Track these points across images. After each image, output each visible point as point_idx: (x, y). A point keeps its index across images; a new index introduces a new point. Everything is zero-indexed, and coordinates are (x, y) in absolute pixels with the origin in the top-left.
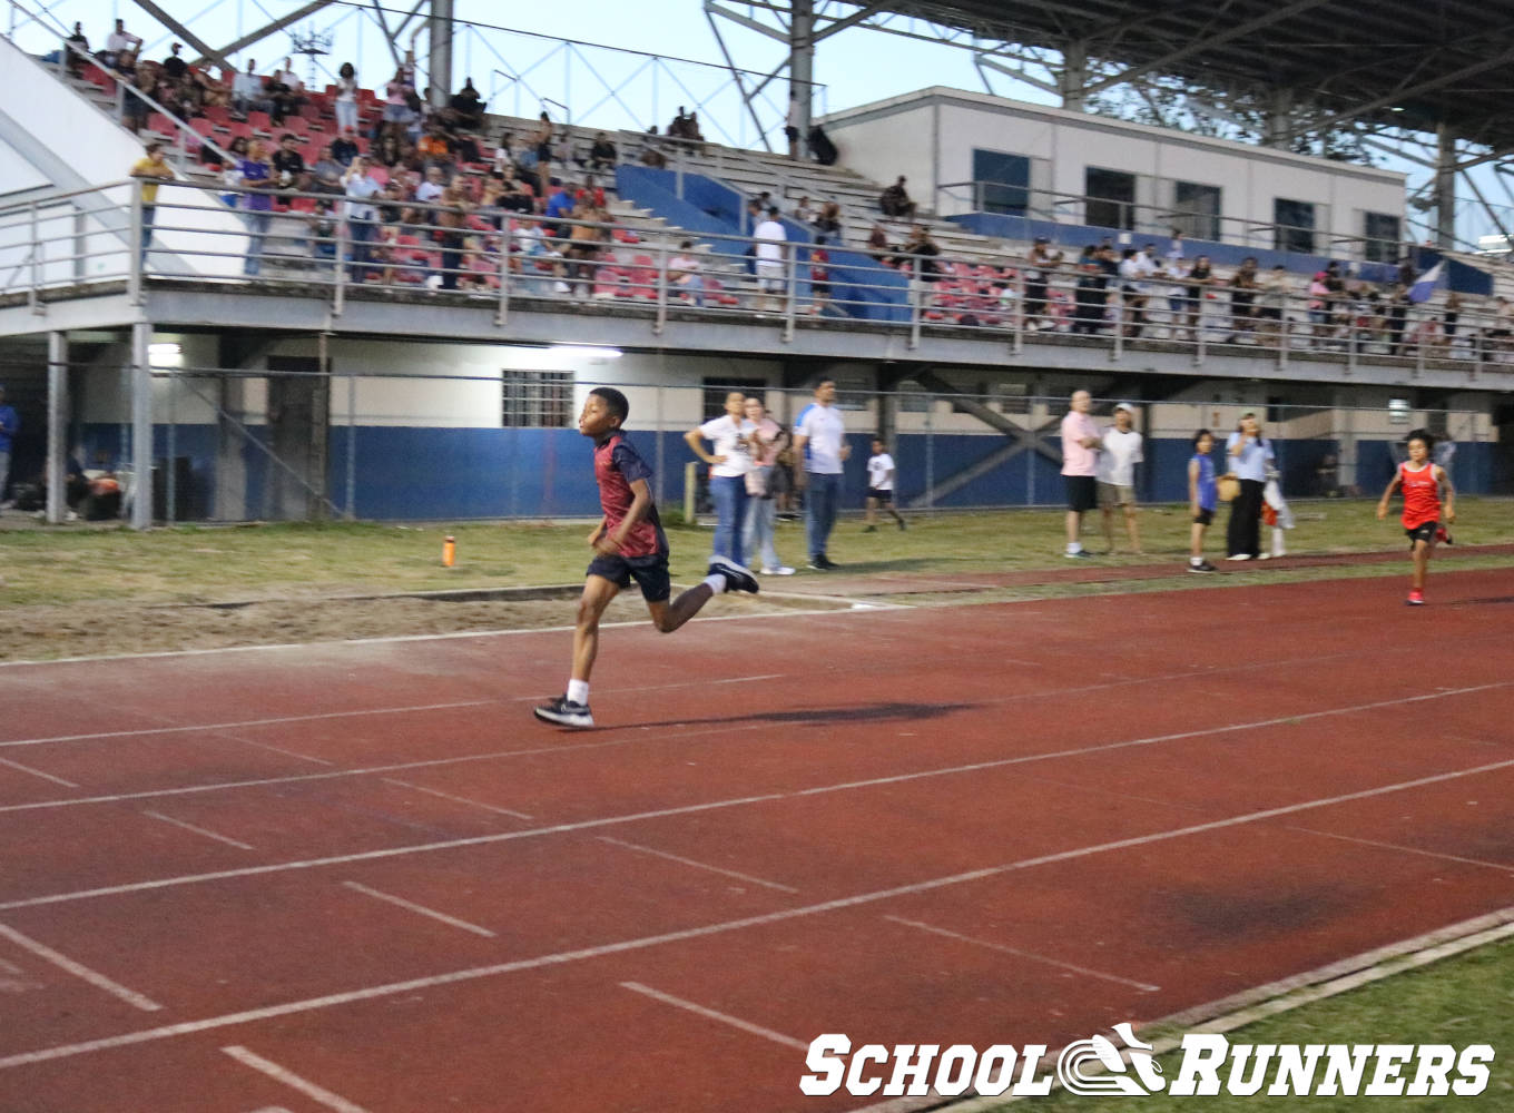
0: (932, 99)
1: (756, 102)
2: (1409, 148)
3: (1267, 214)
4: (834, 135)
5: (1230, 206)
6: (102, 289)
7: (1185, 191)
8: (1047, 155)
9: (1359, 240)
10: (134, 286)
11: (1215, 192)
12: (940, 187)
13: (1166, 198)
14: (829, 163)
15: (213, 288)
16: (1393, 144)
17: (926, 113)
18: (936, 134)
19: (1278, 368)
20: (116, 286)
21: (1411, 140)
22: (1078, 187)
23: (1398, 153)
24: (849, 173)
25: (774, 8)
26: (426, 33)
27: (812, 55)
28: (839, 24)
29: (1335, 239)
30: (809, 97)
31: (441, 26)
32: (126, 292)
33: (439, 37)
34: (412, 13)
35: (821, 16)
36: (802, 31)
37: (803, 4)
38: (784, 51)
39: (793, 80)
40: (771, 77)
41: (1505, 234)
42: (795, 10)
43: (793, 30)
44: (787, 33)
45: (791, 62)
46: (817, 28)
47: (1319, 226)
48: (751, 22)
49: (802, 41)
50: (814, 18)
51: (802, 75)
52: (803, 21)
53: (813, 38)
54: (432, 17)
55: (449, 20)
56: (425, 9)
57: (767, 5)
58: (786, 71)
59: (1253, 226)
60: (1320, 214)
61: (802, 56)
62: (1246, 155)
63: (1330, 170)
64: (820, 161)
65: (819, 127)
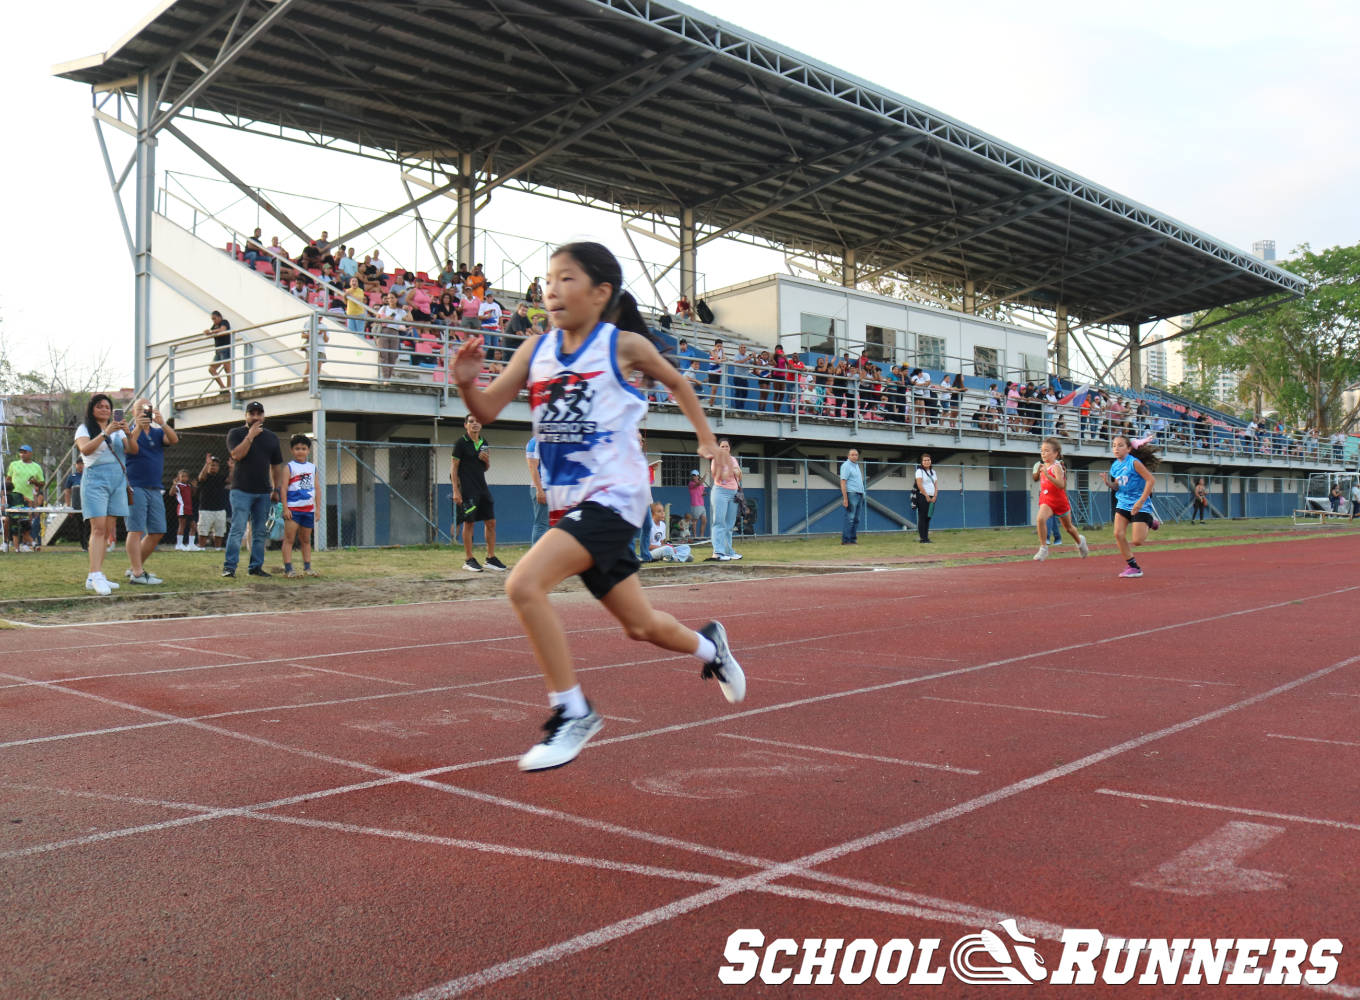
0: (773, 281)
1: (657, 285)
2: (1039, 318)
3: (971, 355)
4: (711, 306)
5: (951, 349)
6: (287, 388)
7: (923, 340)
8: (844, 317)
9: (1024, 371)
10: (314, 385)
11: (943, 341)
12: (781, 337)
13: (913, 344)
14: (709, 322)
15: (364, 387)
16: (1029, 316)
17: (773, 289)
18: (779, 304)
20: (300, 386)
21: (1041, 313)
22: (862, 337)
23: (1033, 322)
24: (722, 328)
25: (669, 225)
26: (455, 236)
27: (694, 255)
28: (710, 236)
29: (1009, 370)
30: (694, 281)
31: (466, 231)
32: (307, 389)
33: (466, 239)
34: (447, 223)
35: (700, 231)
36: (688, 240)
37: (688, 223)
38: (677, 252)
39: (682, 270)
40: (670, 268)
41: (1095, 370)
42: (683, 227)
43: (682, 239)
44: (678, 241)
45: (682, 259)
46: (698, 239)
47: (1000, 362)
48: (653, 235)
49: (688, 247)
50: (695, 232)
51: (688, 266)
52: (688, 235)
53: (695, 244)
54: (460, 226)
55: (472, 228)
56: (455, 221)
57: (664, 223)
58: (678, 265)
59: (964, 362)
60: (1000, 355)
61: (688, 256)
62: (958, 319)
63: (1005, 329)
64: (704, 321)
65: (701, 300)
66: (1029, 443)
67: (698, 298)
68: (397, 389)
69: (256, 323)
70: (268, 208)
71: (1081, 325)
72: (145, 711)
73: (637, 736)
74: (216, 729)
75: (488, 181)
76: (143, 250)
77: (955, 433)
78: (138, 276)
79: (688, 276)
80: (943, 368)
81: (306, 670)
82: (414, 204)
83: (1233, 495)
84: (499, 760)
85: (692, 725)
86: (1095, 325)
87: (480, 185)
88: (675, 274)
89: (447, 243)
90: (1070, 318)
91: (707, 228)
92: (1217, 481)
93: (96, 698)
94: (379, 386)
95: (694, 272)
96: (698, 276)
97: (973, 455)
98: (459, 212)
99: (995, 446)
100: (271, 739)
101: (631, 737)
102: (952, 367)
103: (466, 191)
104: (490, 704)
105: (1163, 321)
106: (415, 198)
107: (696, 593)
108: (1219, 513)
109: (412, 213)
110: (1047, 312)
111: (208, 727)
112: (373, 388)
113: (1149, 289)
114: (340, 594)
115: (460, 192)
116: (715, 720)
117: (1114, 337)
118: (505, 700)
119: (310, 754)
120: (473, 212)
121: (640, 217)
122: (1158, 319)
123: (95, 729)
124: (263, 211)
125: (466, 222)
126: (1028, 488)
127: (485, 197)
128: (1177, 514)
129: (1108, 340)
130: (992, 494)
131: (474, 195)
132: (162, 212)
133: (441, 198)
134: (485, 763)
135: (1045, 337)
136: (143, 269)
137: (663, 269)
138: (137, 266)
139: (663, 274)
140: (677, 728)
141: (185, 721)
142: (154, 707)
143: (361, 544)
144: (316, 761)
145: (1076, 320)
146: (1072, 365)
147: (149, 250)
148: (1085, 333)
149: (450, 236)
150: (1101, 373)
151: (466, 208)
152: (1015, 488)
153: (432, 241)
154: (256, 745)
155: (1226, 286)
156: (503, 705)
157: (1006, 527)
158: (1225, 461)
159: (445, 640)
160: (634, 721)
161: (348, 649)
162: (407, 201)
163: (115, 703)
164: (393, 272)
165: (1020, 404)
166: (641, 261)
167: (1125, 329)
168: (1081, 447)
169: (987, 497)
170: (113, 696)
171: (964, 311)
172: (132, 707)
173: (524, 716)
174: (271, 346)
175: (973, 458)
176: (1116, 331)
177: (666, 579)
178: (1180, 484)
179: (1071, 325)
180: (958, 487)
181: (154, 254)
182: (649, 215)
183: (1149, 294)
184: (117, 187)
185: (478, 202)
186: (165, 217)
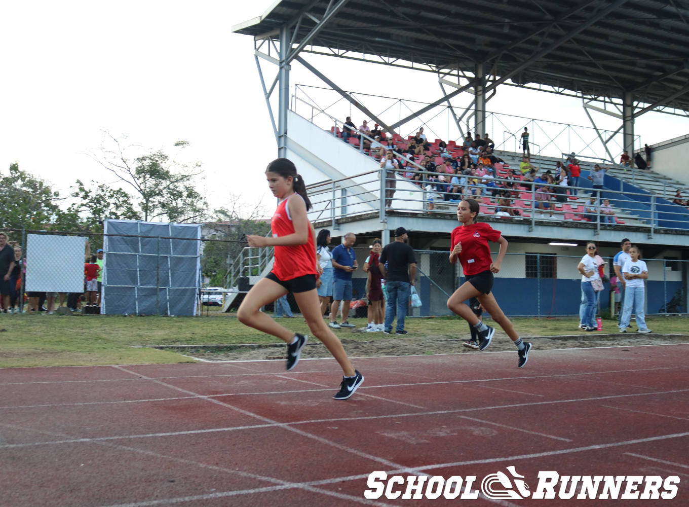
1: (607, 145)
6: (366, 216)
10: (382, 214)
14: (644, 169)
15: (414, 215)
20: (374, 215)
25: (615, 104)
26: (473, 117)
27: (633, 123)
28: (644, 110)
30: (633, 141)
31: (480, 114)
32: (378, 217)
33: (480, 119)
34: (468, 109)
35: (636, 107)
36: (629, 113)
37: (628, 103)
38: (620, 122)
39: (625, 134)
40: (616, 133)
42: (624, 105)
43: (624, 113)
44: (621, 114)
45: (624, 126)
46: (635, 112)
48: (604, 111)
49: (628, 118)
50: (634, 108)
51: (629, 131)
52: (629, 109)
53: (634, 116)
54: (476, 110)
55: (484, 112)
56: (473, 107)
57: (611, 103)
58: (622, 131)
61: (629, 124)
64: (639, 168)
65: (638, 153)
67: (635, 152)
68: (434, 216)
69: (348, 176)
70: (356, 104)
72: (258, 417)
73: (568, 451)
74: (298, 431)
75: (494, 81)
76: (283, 133)
78: (280, 149)
79: (629, 137)
81: (361, 396)
82: (447, 98)
84: (472, 462)
85: (608, 445)
87: (489, 84)
88: (620, 137)
89: (468, 122)
91: (641, 105)
93: (232, 407)
94: (423, 214)
95: (633, 135)
96: (635, 137)
98: (475, 102)
100: (330, 439)
101: (564, 451)
103: (480, 88)
104: (473, 424)
106: (448, 93)
107: (626, 353)
109: (446, 103)
111: (294, 430)
112: (419, 215)
114: (393, 347)
115: (476, 89)
116: (625, 443)
118: (484, 422)
119: (353, 451)
120: (485, 101)
121: (595, 99)
123: (228, 427)
124: (353, 105)
125: (480, 108)
127: (492, 91)
131: (485, 90)
132: (293, 110)
133: (464, 93)
134: (462, 463)
136: (282, 145)
137: (612, 134)
138: (279, 144)
139: (611, 137)
140: (597, 447)
141: (281, 425)
142: (265, 416)
143: (412, 315)
144: (355, 455)
147: (286, 133)
149: (470, 117)
151: (480, 99)
153: (458, 121)
154: (320, 443)
156: (481, 425)
159: (453, 379)
160: (568, 440)
161: (390, 383)
162: (443, 96)
163: (242, 411)
164: (434, 142)
166: (596, 128)
170: (242, 407)
172: (252, 414)
173: (495, 432)
174: (357, 190)
177: (609, 343)
181: (288, 135)
182: (601, 98)
184: (268, 96)
185: (488, 95)
186: (295, 113)
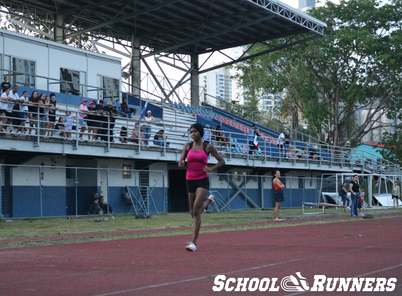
2: (118, 47)
3: (57, 75)
5: (40, 70)
7: (16, 62)
9: (101, 89)
11: (33, 64)
13: (7, 66)
16: (110, 45)
19: (75, 149)
21: (119, 43)
23: (113, 50)
29: (89, 88)
41: (163, 90)
47: (82, 82)
59: (50, 81)
60: (82, 76)
62: (47, 45)
63: (86, 55)
66: (98, 149)
71: (151, 53)
77: (34, 139)
80: (34, 85)
83: (265, 190)
86: (163, 54)
90: (142, 47)
92: (254, 179)
97: (53, 158)
99: (68, 150)
102: (41, 85)
105: (216, 52)
108: (255, 204)
110: (124, 42)
113: (204, 26)
117: (179, 63)
122: (213, 51)
126: (99, 184)
128: (220, 207)
129: (174, 66)
130: (67, 188)
135: (120, 62)
145: (148, 49)
146: (143, 86)
148: (157, 60)
150: (167, 93)
152: (88, 184)
155: (263, 26)
157: (77, 216)
158: (258, 164)
165: (89, 117)
167: (187, 58)
168: (140, 152)
169: (65, 192)
171: (55, 40)
175: (52, 160)
176: (181, 60)
178: (224, 182)
179: (144, 53)
180: (37, 184)
183: (205, 30)
